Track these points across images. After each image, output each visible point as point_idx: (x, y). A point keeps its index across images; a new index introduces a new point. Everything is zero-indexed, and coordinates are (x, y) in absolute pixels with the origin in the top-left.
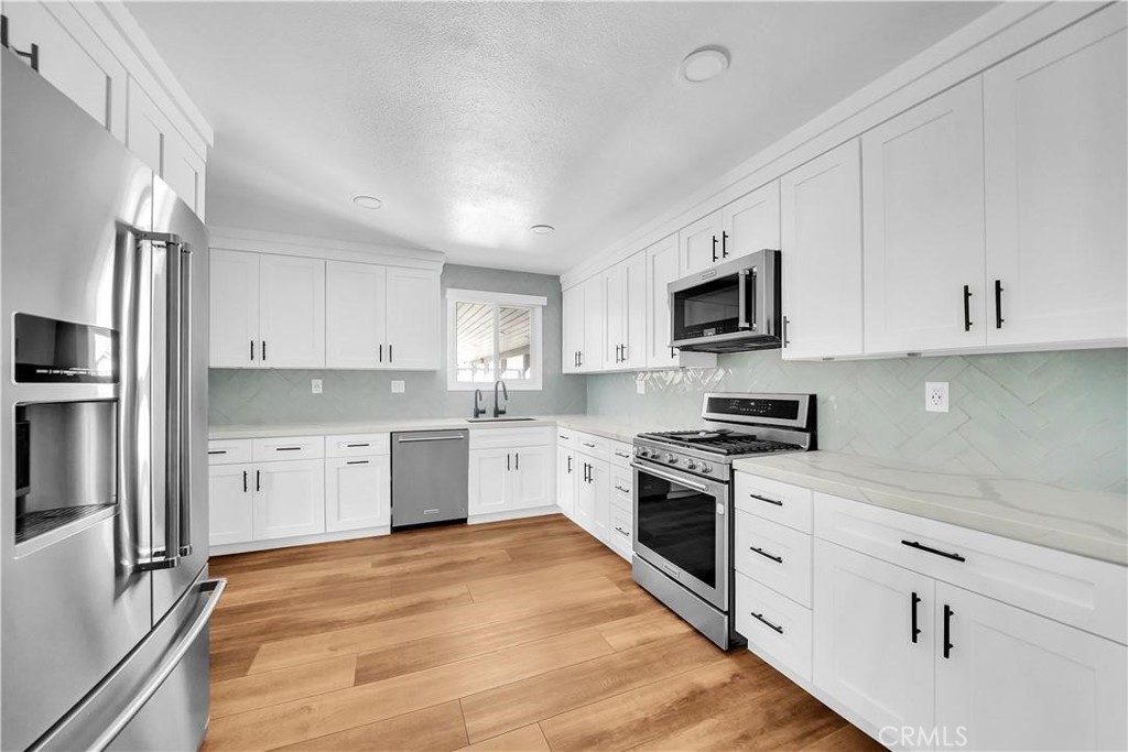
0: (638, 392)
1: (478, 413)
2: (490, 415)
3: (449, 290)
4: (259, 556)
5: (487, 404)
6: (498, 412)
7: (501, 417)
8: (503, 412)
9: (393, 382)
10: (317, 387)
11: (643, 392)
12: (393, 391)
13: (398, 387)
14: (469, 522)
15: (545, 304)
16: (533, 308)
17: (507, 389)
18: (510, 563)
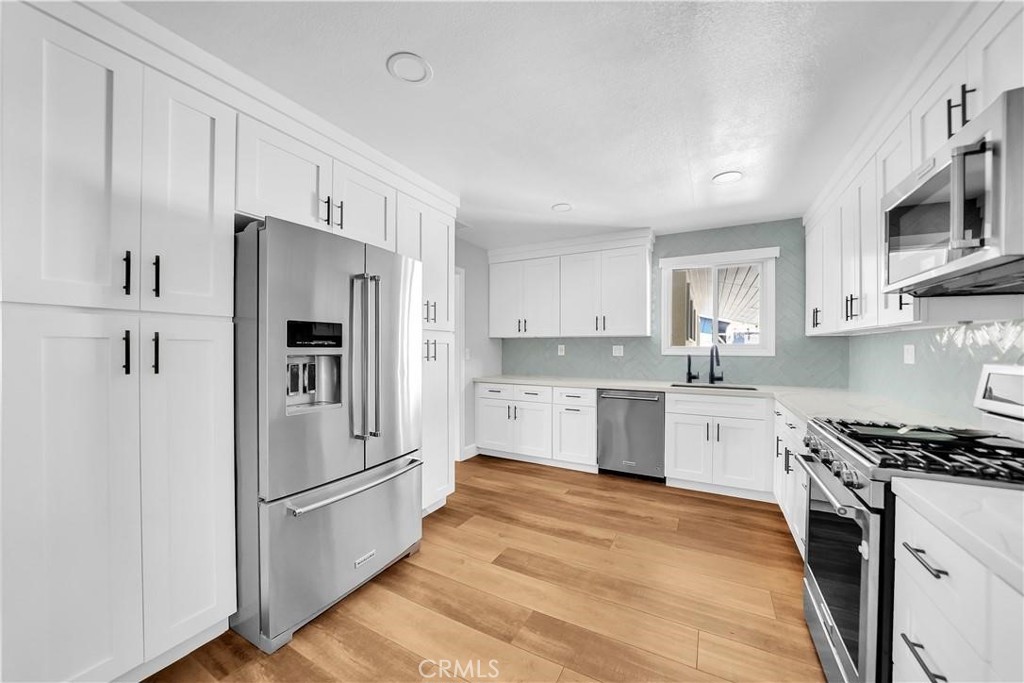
0: (906, 362)
1: (691, 377)
2: (704, 380)
3: (662, 261)
4: (511, 463)
5: (702, 369)
6: (713, 379)
7: (717, 384)
8: (720, 379)
9: (614, 347)
10: (561, 350)
11: (912, 362)
12: (614, 354)
13: (618, 351)
14: (668, 483)
15: (778, 256)
16: (763, 263)
17: (720, 354)
18: (674, 532)
